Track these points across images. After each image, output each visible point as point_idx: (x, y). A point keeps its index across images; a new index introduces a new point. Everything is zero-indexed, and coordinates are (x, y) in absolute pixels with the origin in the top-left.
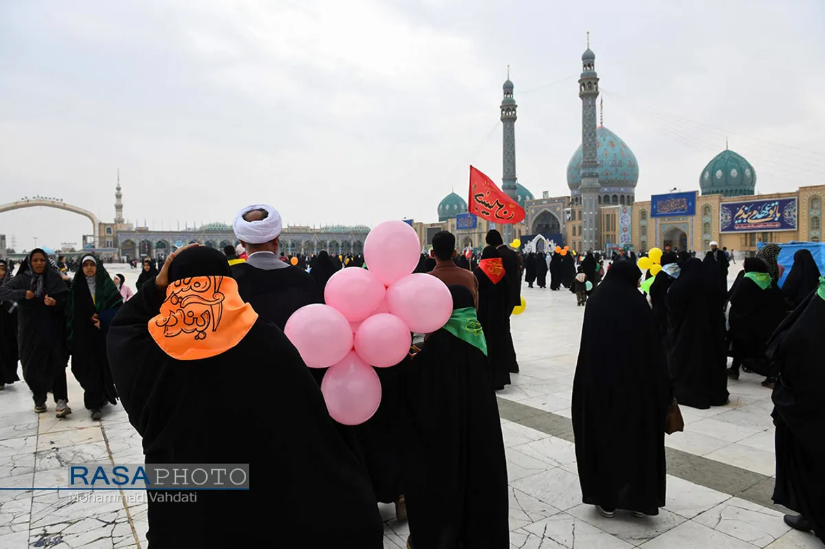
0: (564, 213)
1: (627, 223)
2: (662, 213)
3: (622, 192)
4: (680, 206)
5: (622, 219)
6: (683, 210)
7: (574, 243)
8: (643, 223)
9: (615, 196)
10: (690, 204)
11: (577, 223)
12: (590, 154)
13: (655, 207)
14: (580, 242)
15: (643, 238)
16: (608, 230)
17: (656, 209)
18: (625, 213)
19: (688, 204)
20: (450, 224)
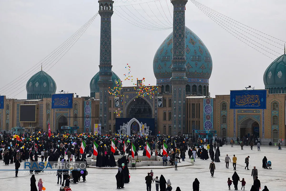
0: (156, 100)
1: (211, 113)
2: (240, 105)
3: (200, 83)
4: (254, 101)
5: (206, 108)
6: (256, 104)
7: (165, 126)
8: (224, 113)
9: (195, 86)
10: (262, 100)
11: (168, 109)
12: (180, 52)
13: (233, 100)
14: (170, 126)
15: (224, 126)
16: (193, 117)
17: (235, 102)
18: (208, 103)
19: (260, 99)
20: (45, 102)
